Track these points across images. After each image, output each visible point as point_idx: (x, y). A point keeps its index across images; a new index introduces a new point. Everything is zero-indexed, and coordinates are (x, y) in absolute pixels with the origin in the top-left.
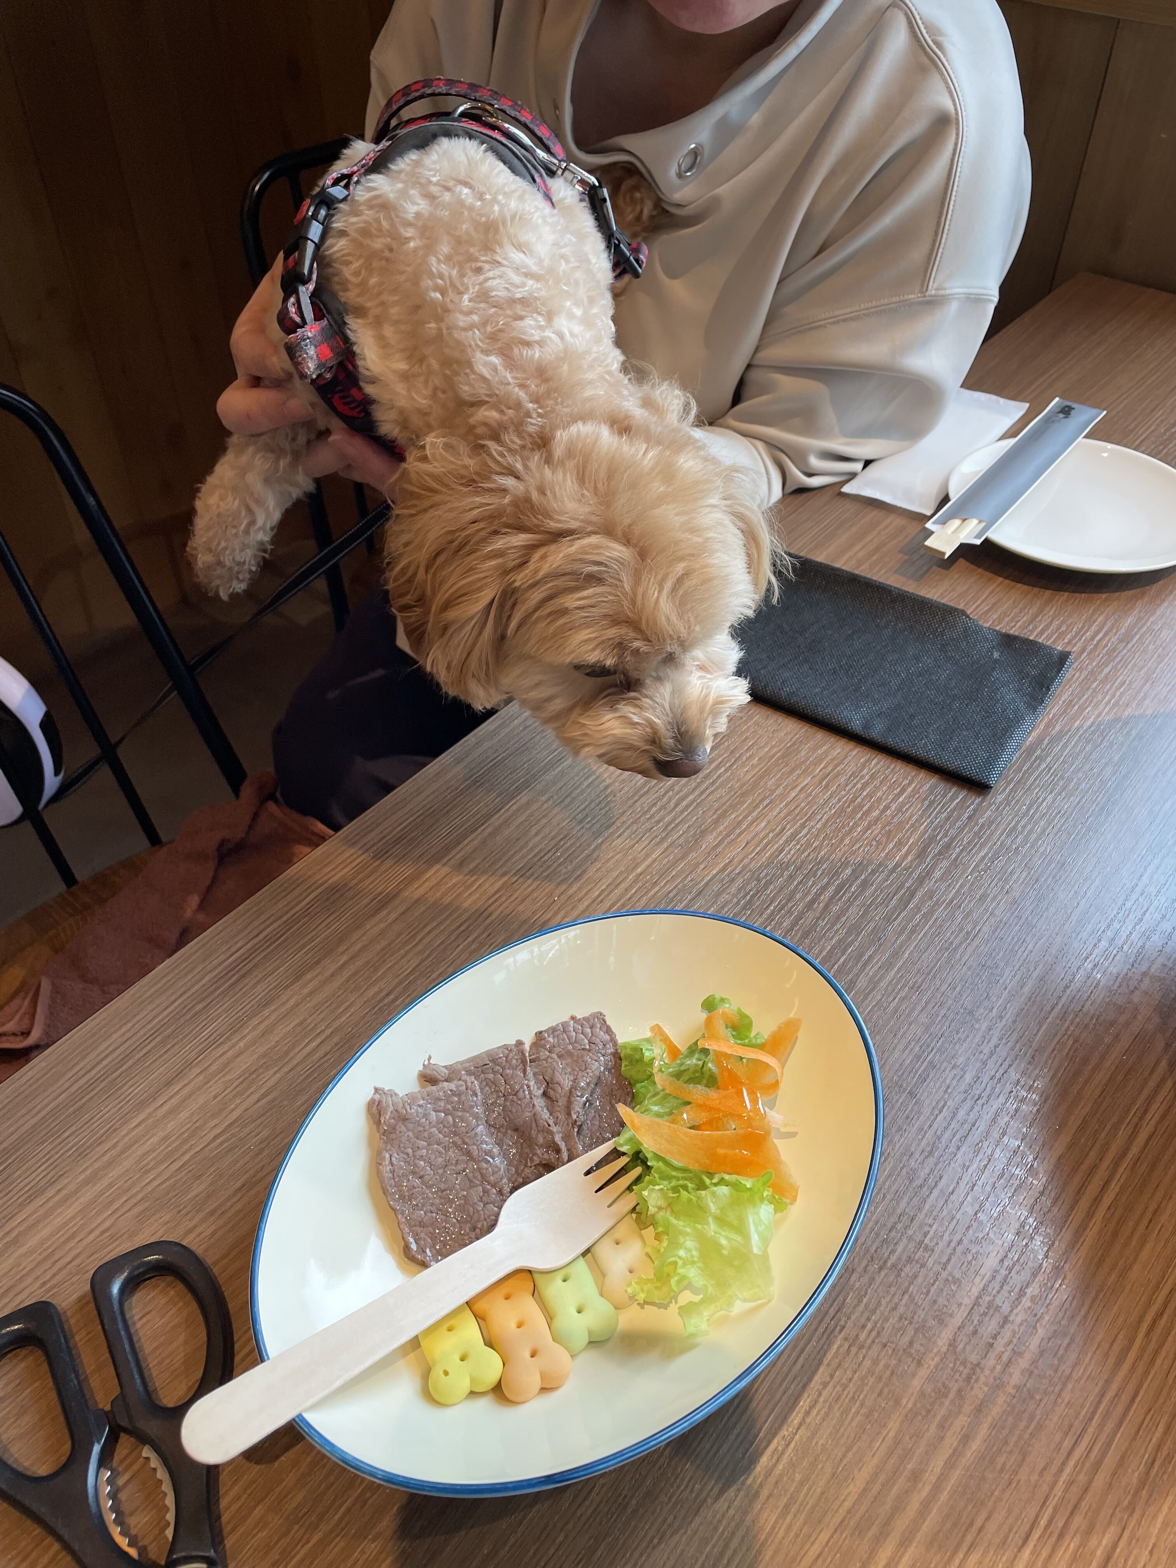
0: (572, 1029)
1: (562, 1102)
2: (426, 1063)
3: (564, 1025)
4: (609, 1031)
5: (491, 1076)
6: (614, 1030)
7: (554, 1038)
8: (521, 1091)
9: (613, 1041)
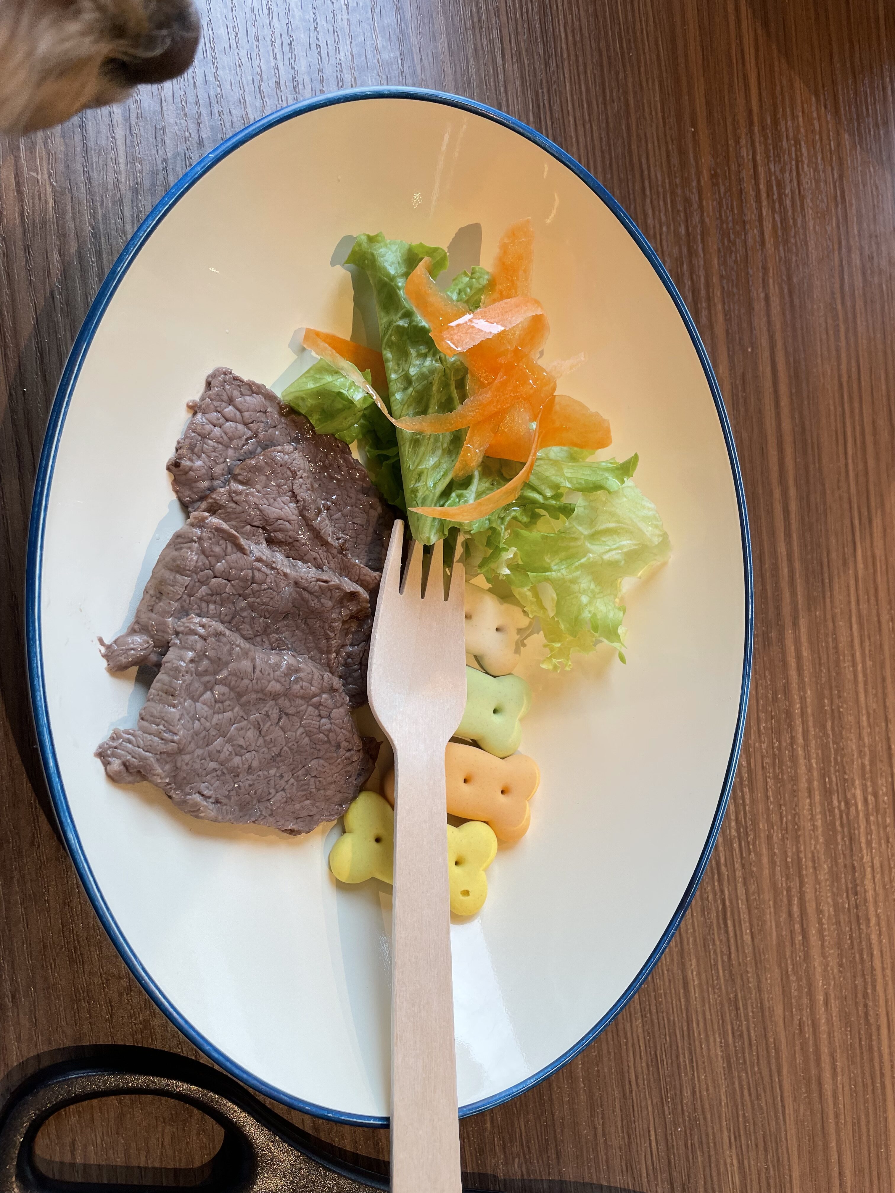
0: (210, 427)
1: (303, 536)
2: (103, 650)
3: (192, 427)
4: (253, 389)
5: (203, 590)
6: (258, 381)
7: (199, 457)
8: (257, 573)
9: (270, 397)
